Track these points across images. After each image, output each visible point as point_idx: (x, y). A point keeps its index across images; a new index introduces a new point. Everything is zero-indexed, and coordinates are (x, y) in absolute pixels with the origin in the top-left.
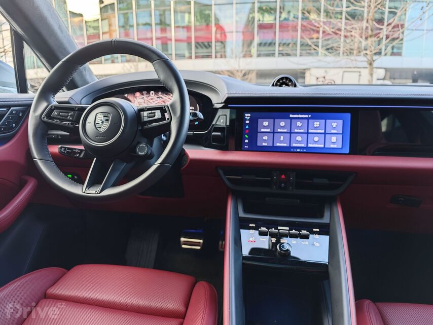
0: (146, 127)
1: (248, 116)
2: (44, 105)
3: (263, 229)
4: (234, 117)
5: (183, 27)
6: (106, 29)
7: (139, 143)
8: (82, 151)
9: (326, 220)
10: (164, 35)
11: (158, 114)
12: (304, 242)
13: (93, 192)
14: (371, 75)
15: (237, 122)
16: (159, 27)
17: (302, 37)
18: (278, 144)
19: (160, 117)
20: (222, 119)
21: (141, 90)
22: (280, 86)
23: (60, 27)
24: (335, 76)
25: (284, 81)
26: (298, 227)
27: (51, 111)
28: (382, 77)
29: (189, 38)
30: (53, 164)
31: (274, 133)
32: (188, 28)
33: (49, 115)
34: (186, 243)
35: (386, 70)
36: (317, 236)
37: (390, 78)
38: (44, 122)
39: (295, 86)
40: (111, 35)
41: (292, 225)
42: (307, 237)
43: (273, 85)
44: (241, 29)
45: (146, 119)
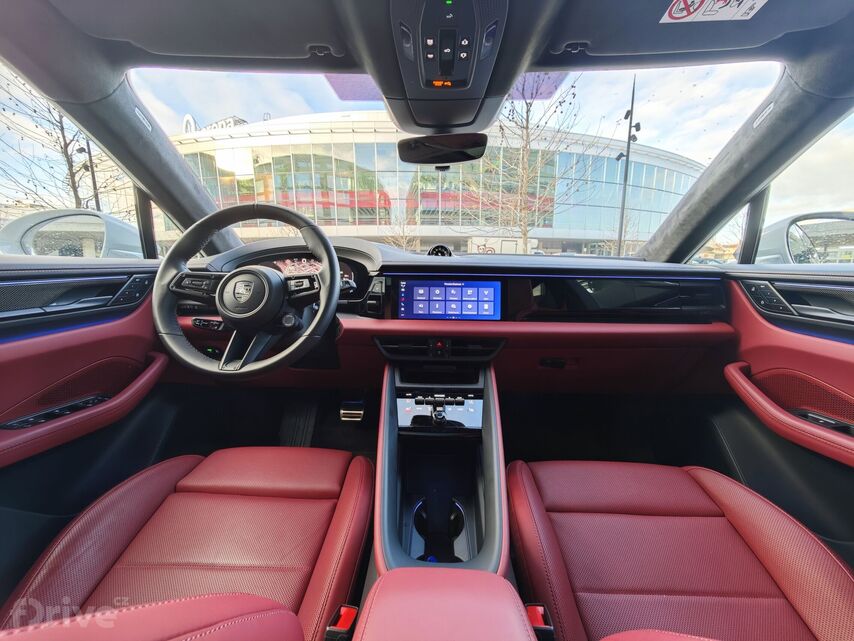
0: (293, 297)
1: (403, 284)
2: (173, 272)
3: (420, 398)
4: (389, 283)
5: (346, 192)
6: (262, 190)
7: (286, 313)
8: (221, 322)
9: (480, 385)
10: (325, 200)
11: (306, 283)
12: (460, 408)
13: (232, 368)
14: (526, 245)
15: (392, 289)
16: (320, 191)
17: (463, 208)
18: (434, 312)
19: (308, 286)
20: (378, 287)
21: (291, 257)
22: (437, 254)
23: (196, 187)
24: (495, 244)
25: (440, 250)
26: (453, 393)
27: (182, 279)
28: (535, 246)
29: (352, 202)
30: (184, 338)
31: (429, 300)
32: (352, 193)
33: (179, 284)
34: (345, 415)
35: (539, 240)
36: (471, 402)
37: (543, 248)
38: (172, 291)
39: (450, 255)
40: (267, 197)
41: (447, 392)
42: (462, 403)
43: (429, 254)
44: (405, 197)
45: (293, 288)
